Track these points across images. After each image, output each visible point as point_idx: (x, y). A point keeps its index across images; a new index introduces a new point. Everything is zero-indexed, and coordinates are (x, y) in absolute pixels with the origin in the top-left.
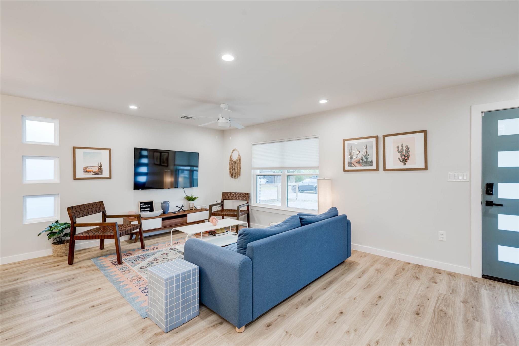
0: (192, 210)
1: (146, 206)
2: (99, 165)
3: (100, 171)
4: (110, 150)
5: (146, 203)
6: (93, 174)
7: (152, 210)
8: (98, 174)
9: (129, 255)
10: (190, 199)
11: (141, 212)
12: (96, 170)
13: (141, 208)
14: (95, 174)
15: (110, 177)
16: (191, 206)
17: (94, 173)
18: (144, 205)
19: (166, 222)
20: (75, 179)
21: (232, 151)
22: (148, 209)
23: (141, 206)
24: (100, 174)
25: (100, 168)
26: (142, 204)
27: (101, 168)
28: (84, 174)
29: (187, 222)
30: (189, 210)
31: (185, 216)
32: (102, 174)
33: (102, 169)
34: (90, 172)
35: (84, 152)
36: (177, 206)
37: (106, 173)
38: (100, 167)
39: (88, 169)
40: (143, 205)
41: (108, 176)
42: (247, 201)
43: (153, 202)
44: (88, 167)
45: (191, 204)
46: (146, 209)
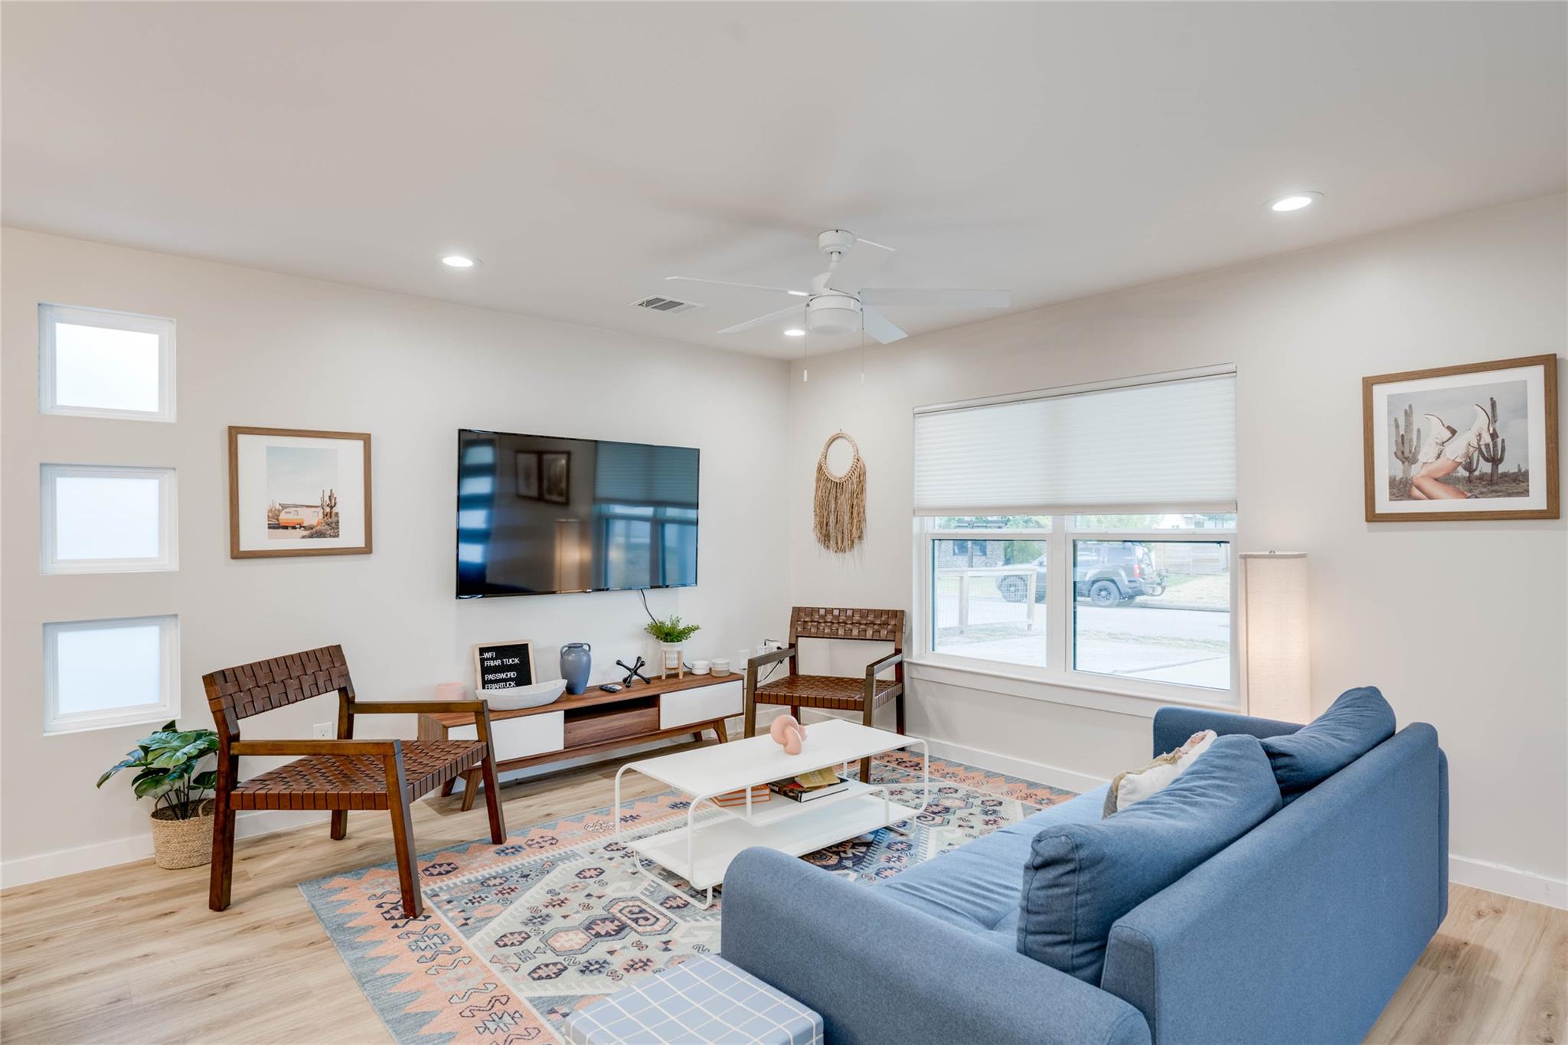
0: (676, 676)
1: (502, 662)
2: (327, 499)
3: (330, 524)
4: (366, 439)
5: (502, 651)
6: (304, 537)
7: (523, 678)
8: (321, 535)
9: (448, 872)
10: (668, 634)
11: (484, 688)
12: (313, 518)
13: (485, 670)
14: (311, 536)
15: (367, 549)
16: (674, 664)
17: (306, 533)
18: (496, 659)
19: (581, 728)
20: (237, 554)
21: (827, 440)
22: (512, 674)
23: (482, 661)
24: (331, 536)
25: (328, 510)
26: (487, 655)
27: (335, 510)
28: (270, 537)
29: (659, 729)
30: (664, 678)
31: (653, 702)
32: (338, 536)
33: (337, 515)
34: (294, 528)
35: (271, 450)
36: (619, 663)
37: (351, 534)
38: (332, 507)
39: (284, 517)
40: (492, 659)
41: (361, 544)
42: (894, 643)
43: (527, 645)
44: (284, 507)
45: (671, 656)
46: (503, 676)
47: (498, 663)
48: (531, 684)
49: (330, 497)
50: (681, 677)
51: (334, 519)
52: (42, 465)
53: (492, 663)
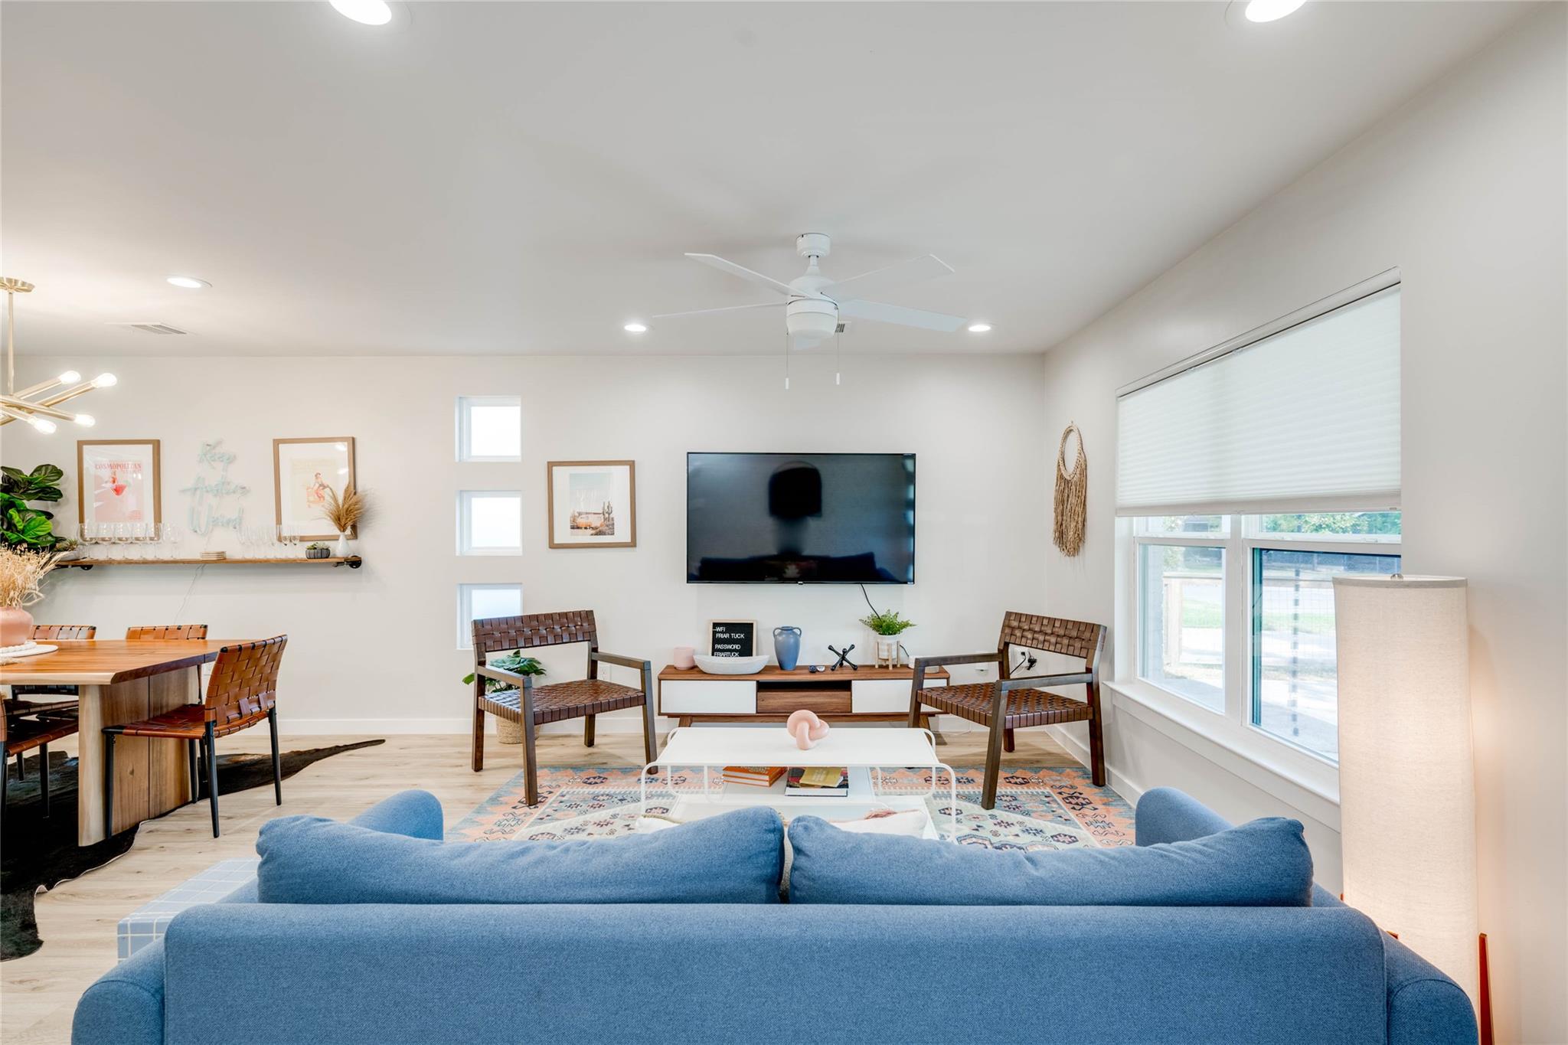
0: (887, 667)
1: (730, 636)
2: (606, 508)
3: (606, 527)
4: (632, 464)
5: (731, 627)
6: (592, 535)
7: (746, 650)
8: (600, 533)
10: (885, 627)
11: (713, 655)
12: (597, 522)
13: (716, 641)
14: (596, 534)
15: (633, 544)
16: (884, 655)
17: (594, 532)
18: (725, 633)
19: (774, 698)
20: (553, 546)
21: (1061, 435)
22: (736, 647)
23: (714, 633)
24: (609, 534)
25: (607, 515)
26: (718, 629)
27: (611, 516)
28: (572, 534)
29: (851, 712)
30: (877, 667)
31: (845, 686)
32: (613, 534)
33: (613, 519)
34: (586, 528)
35: (572, 476)
36: (830, 648)
37: (622, 534)
38: (609, 514)
39: (581, 521)
40: (722, 632)
41: (629, 540)
42: (1086, 660)
43: (752, 624)
44: (580, 514)
45: (883, 647)
46: (730, 647)
47: (726, 636)
48: (751, 655)
49: (608, 507)
50: (891, 668)
51: (611, 522)
52: (461, 491)
53: (721, 636)
